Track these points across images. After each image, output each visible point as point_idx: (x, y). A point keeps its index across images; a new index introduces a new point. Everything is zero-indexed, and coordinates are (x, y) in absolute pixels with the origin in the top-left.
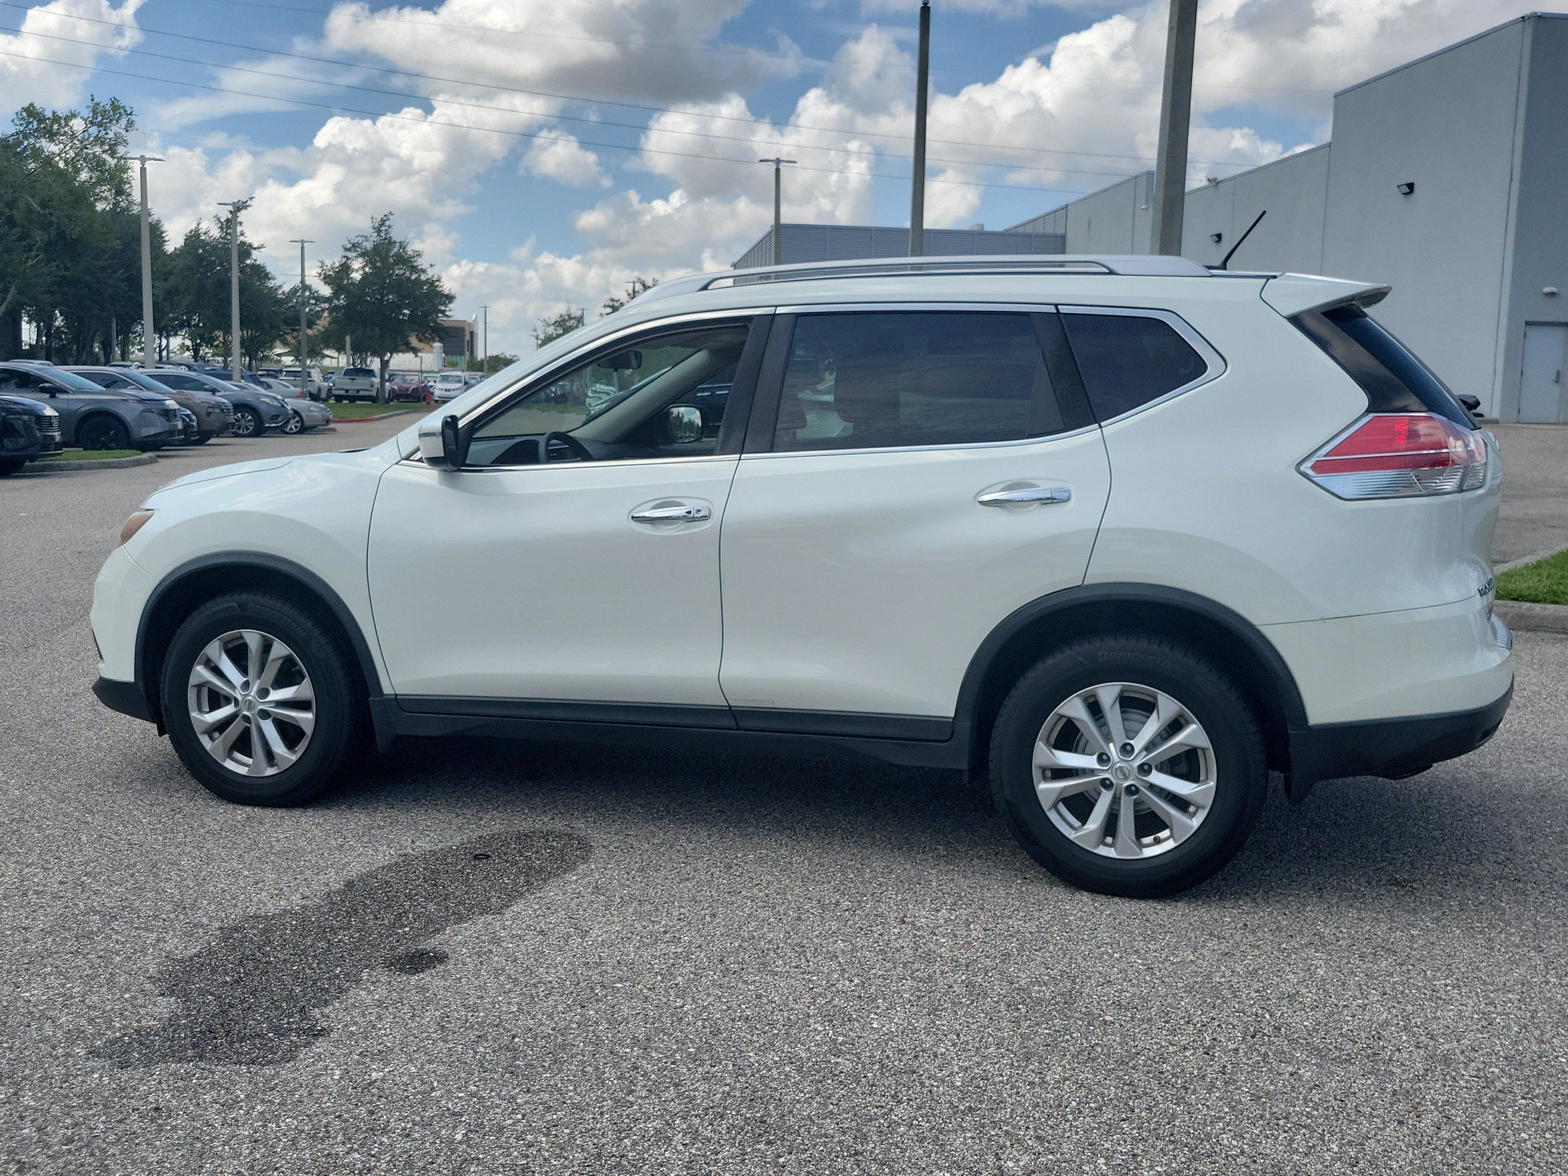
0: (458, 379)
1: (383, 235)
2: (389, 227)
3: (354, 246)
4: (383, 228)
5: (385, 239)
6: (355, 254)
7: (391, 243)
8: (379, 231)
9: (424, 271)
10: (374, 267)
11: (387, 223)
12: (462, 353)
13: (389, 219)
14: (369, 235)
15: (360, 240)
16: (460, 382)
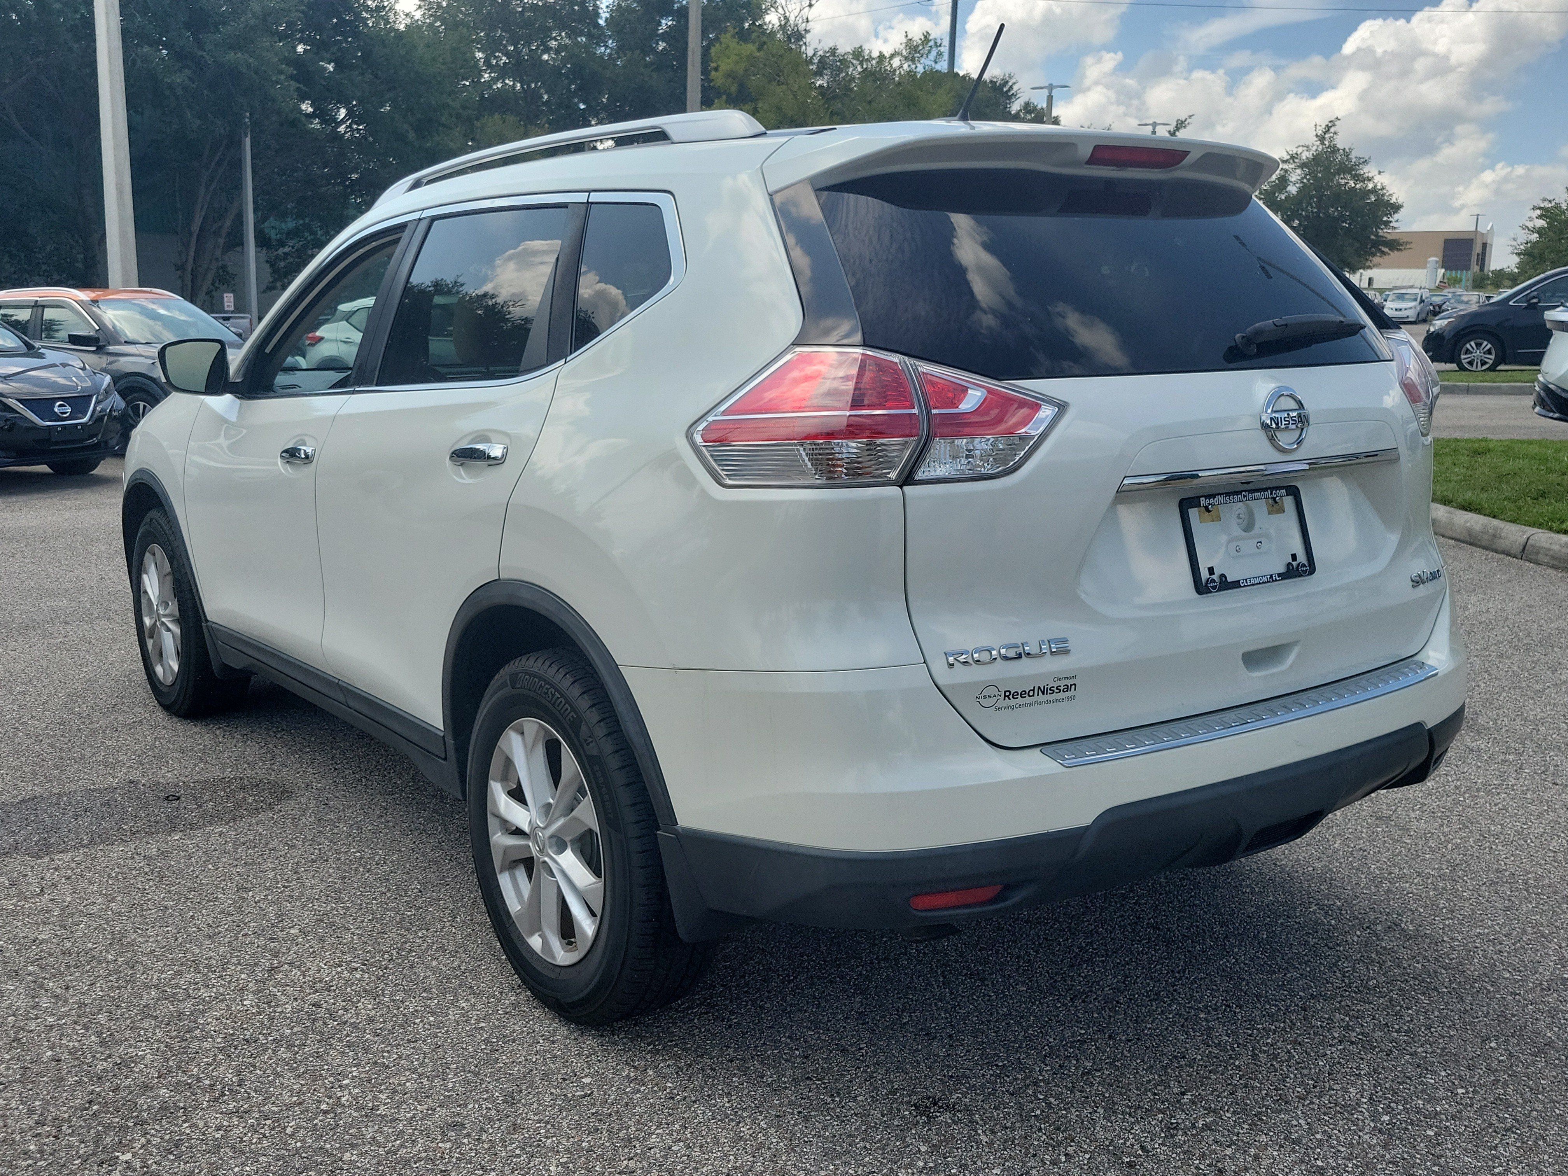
0: (1413, 297)
1: (1326, 142)
2: (1335, 133)
3: (1292, 157)
4: (1327, 136)
5: (1330, 146)
6: (1293, 166)
7: (1334, 150)
8: (1322, 139)
9: (1369, 179)
10: (1315, 178)
11: (1332, 130)
12: (1467, 268)
13: (1334, 125)
14: (1310, 144)
15: (1300, 150)
16: (1416, 300)
